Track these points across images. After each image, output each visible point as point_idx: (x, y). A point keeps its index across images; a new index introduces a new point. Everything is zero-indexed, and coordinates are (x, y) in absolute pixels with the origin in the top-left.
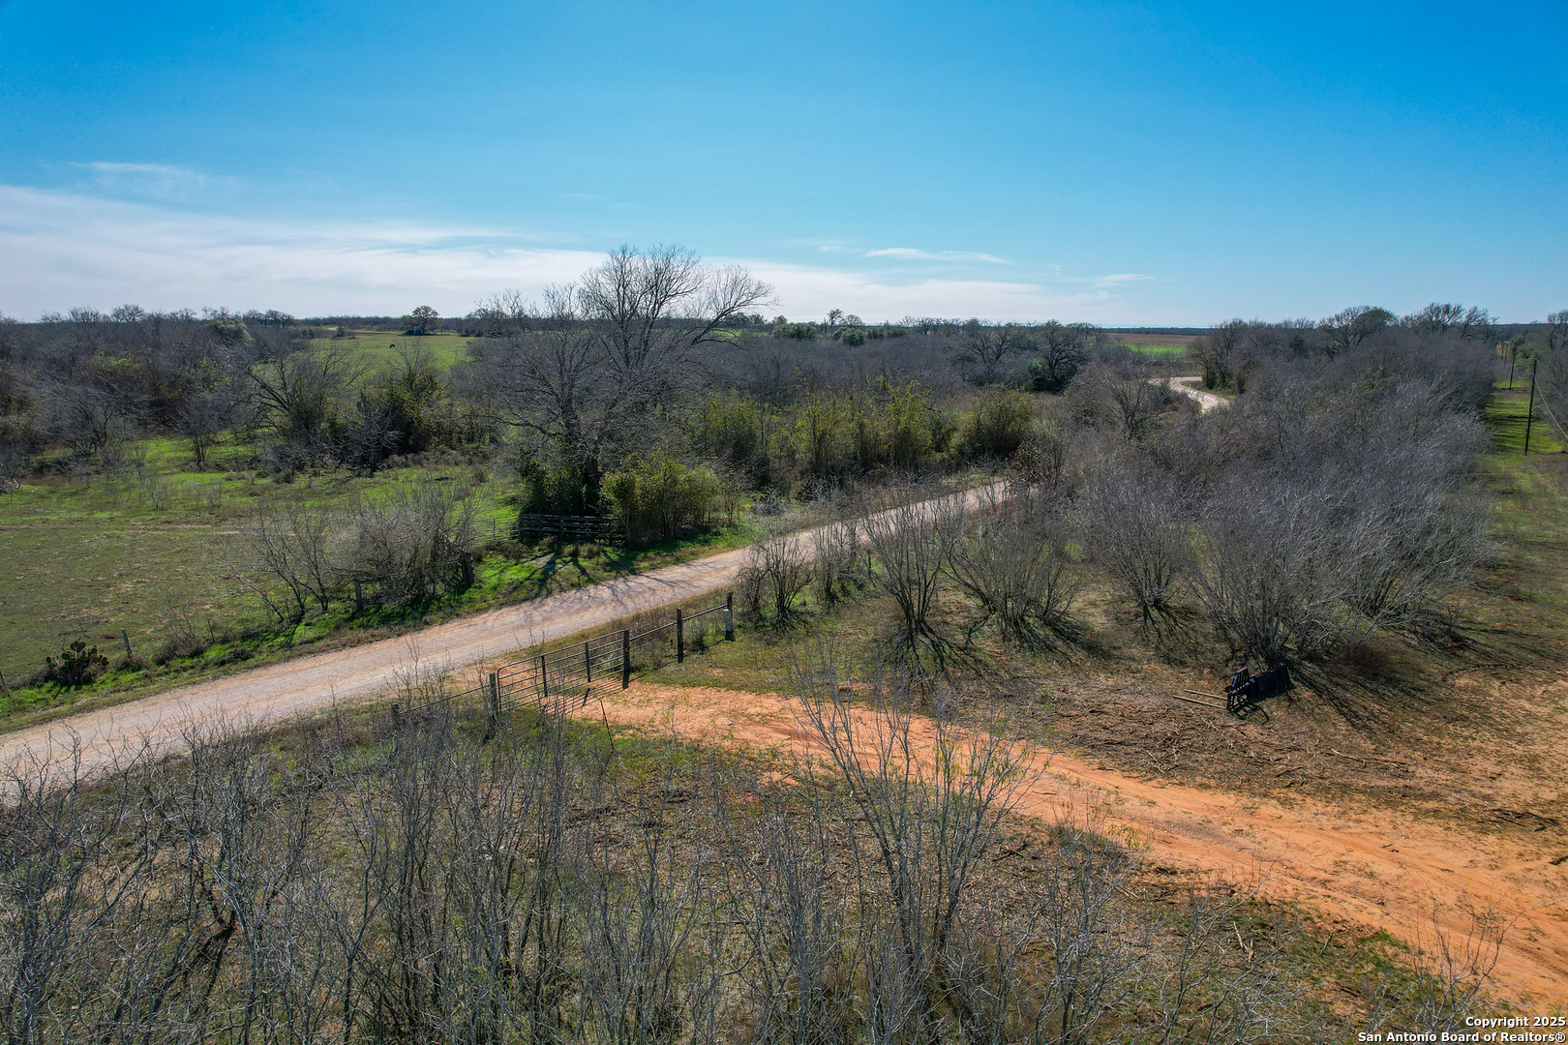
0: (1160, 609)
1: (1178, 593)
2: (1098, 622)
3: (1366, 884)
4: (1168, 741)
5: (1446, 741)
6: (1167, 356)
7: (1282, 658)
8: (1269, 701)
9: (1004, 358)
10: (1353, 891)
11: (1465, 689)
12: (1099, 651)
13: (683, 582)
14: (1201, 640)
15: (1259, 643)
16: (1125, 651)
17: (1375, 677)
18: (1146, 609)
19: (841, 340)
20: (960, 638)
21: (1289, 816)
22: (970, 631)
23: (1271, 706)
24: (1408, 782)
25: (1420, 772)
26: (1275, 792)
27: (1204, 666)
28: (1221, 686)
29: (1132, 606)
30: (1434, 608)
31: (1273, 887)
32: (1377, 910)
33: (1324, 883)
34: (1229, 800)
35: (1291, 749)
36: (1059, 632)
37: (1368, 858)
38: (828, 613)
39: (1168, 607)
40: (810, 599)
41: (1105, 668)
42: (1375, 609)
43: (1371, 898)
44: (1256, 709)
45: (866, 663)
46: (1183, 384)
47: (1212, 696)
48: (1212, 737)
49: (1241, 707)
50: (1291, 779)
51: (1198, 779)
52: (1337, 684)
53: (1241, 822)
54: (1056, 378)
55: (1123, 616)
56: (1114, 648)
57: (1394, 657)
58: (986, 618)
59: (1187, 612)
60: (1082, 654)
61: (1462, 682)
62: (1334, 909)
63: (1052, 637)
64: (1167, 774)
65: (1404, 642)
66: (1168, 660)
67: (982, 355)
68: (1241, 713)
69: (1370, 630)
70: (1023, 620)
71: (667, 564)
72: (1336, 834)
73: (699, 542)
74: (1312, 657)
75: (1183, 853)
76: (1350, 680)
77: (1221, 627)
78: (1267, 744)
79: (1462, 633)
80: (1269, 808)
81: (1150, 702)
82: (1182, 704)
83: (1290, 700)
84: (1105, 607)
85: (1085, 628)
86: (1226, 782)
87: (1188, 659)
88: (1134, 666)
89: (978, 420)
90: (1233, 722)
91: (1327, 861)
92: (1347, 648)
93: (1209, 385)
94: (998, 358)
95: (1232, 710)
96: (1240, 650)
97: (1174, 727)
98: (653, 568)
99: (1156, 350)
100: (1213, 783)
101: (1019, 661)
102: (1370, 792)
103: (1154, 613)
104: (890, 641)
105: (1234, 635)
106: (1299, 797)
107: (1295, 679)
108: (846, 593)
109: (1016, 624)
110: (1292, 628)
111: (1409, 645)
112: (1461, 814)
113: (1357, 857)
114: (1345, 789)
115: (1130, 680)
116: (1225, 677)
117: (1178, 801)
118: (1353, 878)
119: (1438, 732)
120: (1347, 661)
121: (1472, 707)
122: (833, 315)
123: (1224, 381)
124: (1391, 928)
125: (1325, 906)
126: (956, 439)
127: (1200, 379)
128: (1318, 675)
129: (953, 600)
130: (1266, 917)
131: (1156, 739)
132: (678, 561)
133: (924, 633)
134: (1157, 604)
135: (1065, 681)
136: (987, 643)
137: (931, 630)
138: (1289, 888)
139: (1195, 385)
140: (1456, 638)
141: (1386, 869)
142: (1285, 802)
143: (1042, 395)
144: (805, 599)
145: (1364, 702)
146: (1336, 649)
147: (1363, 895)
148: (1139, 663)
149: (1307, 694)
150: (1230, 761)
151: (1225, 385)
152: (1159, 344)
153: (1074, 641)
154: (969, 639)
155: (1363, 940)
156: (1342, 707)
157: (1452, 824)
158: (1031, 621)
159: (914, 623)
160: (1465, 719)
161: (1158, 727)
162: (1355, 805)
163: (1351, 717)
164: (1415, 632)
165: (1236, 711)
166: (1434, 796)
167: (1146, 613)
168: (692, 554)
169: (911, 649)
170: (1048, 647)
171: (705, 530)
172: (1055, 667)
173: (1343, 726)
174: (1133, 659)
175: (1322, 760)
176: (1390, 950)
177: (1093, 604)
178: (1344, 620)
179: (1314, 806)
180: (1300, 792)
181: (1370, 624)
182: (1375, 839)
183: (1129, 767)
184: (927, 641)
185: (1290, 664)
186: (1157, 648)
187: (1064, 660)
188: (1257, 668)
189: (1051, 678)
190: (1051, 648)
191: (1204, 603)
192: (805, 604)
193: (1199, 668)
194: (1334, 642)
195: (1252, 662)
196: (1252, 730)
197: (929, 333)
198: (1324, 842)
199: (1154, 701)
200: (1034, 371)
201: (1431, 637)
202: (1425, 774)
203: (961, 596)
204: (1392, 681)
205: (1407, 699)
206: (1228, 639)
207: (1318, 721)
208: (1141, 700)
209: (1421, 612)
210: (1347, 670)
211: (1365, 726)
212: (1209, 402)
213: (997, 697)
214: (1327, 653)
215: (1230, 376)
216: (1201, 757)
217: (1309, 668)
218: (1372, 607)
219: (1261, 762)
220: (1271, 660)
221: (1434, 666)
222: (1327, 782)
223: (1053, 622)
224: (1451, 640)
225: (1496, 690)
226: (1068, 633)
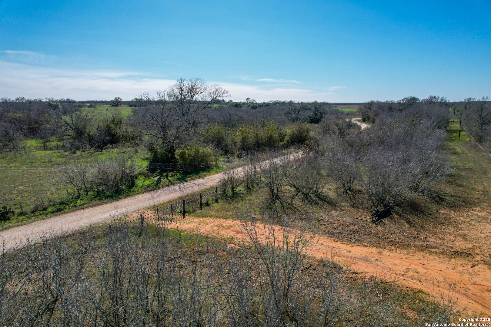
0: (350, 191)
1: (356, 186)
2: (332, 195)
3: (416, 275)
4: (354, 232)
5: (438, 230)
6: (351, 112)
7: (388, 205)
8: (385, 219)
9: (300, 113)
10: (412, 278)
11: (443, 214)
12: (332, 204)
13: (202, 184)
14: (363, 200)
15: (382, 201)
16: (341, 204)
17: (416, 211)
18: (346, 191)
19: (250, 107)
20: (289, 201)
21: (392, 255)
22: (292, 198)
23: (386, 220)
24: (427, 243)
25: (431, 240)
26: (387, 247)
27: (364, 208)
28: (370, 214)
29: (342, 190)
30: (433, 189)
31: (387, 277)
32: (419, 283)
33: (403, 275)
34: (373, 250)
35: (392, 234)
36: (320, 198)
37: (416, 267)
38: (248, 193)
39: (353, 190)
40: (242, 189)
41: (334, 209)
42: (416, 190)
43: (417, 280)
44: (381, 221)
45: (260, 209)
46: (356, 120)
47: (367, 217)
48: (368, 230)
49: (376, 221)
50: (392, 243)
51: (364, 244)
52: (405, 213)
53: (378, 257)
54: (317, 119)
55: (339, 193)
56: (337, 203)
57: (422, 205)
58: (297, 194)
59: (359, 191)
60: (327, 205)
61: (442, 212)
62: (406, 283)
63: (318, 200)
64: (354, 242)
65: (425, 200)
66: (354, 207)
67: (294, 112)
68: (376, 223)
69: (415, 196)
70: (308, 195)
71: (196, 178)
72: (406, 260)
73: (207, 171)
74: (398, 205)
75: (360, 267)
76: (409, 212)
77: (370, 196)
78: (384, 232)
79: (442, 197)
80: (386, 252)
81: (348, 220)
82: (358, 220)
83: (391, 218)
84: (334, 190)
85: (328, 197)
86: (372, 244)
87: (360, 206)
88: (343, 208)
89: (293, 132)
90: (374, 226)
91: (404, 268)
92: (408, 202)
93: (364, 121)
94: (299, 113)
95: (374, 222)
96: (375, 203)
97: (356, 227)
98: (192, 180)
99: (346, 110)
100: (368, 245)
101: (308, 208)
102: (416, 246)
104: (267, 202)
105: (374, 198)
106: (395, 249)
107: (393, 212)
108: (253, 187)
109: (306, 196)
110: (391, 196)
111: (426, 201)
112: (444, 253)
113: (413, 267)
114: (409, 246)
115: (342, 213)
116: (371, 212)
117: (358, 251)
118: (412, 274)
119: (436, 227)
120: (408, 206)
121: (446, 220)
122: (247, 99)
123: (368, 119)
124: (424, 289)
125: (404, 283)
126: (286, 138)
127: (361, 119)
128: (399, 210)
129: (287, 189)
130: (386, 286)
131: (350, 231)
132: (200, 177)
133: (278, 199)
134: (350, 189)
135: (322, 214)
136: (297, 202)
137: (280, 198)
138: (392, 277)
139: (359, 121)
140: (440, 198)
141: (422, 270)
142: (391, 250)
143: (312, 124)
144: (240, 189)
145: (414, 219)
146: (405, 202)
147: (415, 279)
148: (345, 207)
149: (396, 216)
150: (374, 238)
151: (368, 120)
152: (348, 108)
153: (324, 201)
154: (292, 201)
155: (415, 293)
156: (407, 220)
157: (441, 256)
158: (311, 195)
159: (275, 196)
160: (444, 223)
161: (351, 228)
162: (412, 251)
163: (410, 223)
164: (428, 197)
165: (375, 222)
166: (435, 247)
167: (346, 192)
168: (204, 175)
169: (274, 204)
170: (316, 203)
171: (208, 167)
172: (319, 209)
173: (407, 226)
174: (343, 206)
175: (401, 237)
176: (424, 296)
177: (330, 189)
178: (407, 193)
179: (399, 251)
180: (395, 247)
181: (415, 194)
182: (418, 261)
183: (343, 240)
184: (279, 202)
185: (391, 207)
186: (350, 203)
187: (322, 207)
188: (381, 208)
189: (318, 213)
190: (317, 203)
191: (364, 188)
192: (240, 190)
193: (363, 209)
194: (404, 200)
195: (379, 207)
196: (380, 228)
197: (277, 105)
198: (403, 262)
199: (349, 219)
200: (310, 117)
201: (433, 198)
202: (432, 241)
203: (289, 187)
204: (421, 212)
205: (426, 218)
206: (372, 200)
207: (400, 225)
208: (345, 219)
209: (430, 190)
210: (408, 209)
211: (414, 226)
212: (364, 126)
213: (301, 219)
214: (402, 203)
215: (370, 118)
216: (364, 237)
217: (397, 208)
218: (415, 189)
219: (383, 238)
220: (385, 206)
221: (434, 207)
222: (403, 244)
223: (318, 195)
224: (439, 199)
225: (453, 214)
226: (323, 198)
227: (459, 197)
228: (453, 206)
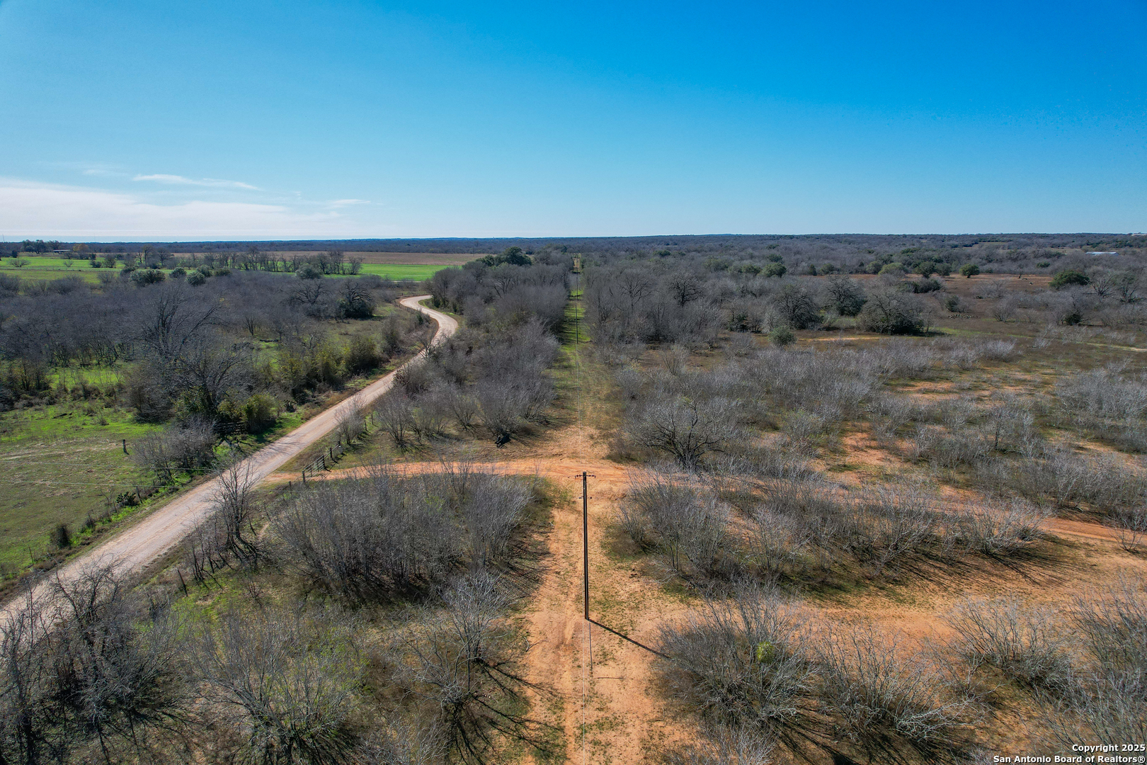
1: (473, 421)
2: (454, 432)
4: (486, 456)
7: (506, 433)
9: (320, 298)
12: (458, 439)
14: (484, 432)
15: (500, 430)
16: (466, 438)
17: (529, 434)
18: (465, 427)
20: (417, 443)
21: (516, 463)
22: (418, 439)
23: (506, 445)
24: (537, 453)
25: (539, 451)
27: (487, 438)
28: (493, 442)
29: (461, 427)
30: (541, 415)
34: (503, 463)
35: (513, 452)
36: (445, 436)
38: (367, 443)
39: (471, 425)
42: (527, 417)
44: (503, 446)
45: (396, 454)
46: (420, 302)
47: (492, 445)
48: (495, 453)
50: (514, 457)
51: (495, 461)
52: (521, 437)
54: (355, 309)
55: (460, 430)
56: (462, 437)
57: (533, 429)
59: (477, 426)
60: (455, 441)
61: (549, 432)
63: (444, 438)
64: (489, 461)
66: (478, 438)
67: (307, 296)
68: (500, 447)
69: (527, 423)
70: (433, 435)
71: (278, 437)
73: (278, 427)
74: (514, 432)
76: (524, 435)
77: (489, 428)
78: (508, 452)
79: (548, 420)
82: (486, 448)
83: (511, 442)
85: (451, 434)
86: (501, 460)
87: (483, 437)
90: (499, 449)
92: (521, 428)
93: (437, 305)
94: (316, 298)
95: (498, 447)
97: (486, 452)
98: (276, 439)
101: (439, 445)
102: (530, 456)
103: (468, 427)
105: (493, 430)
107: (511, 437)
111: (536, 425)
114: (525, 457)
116: (494, 440)
120: (522, 431)
123: (444, 304)
127: (427, 297)
128: (516, 435)
129: (409, 434)
132: (282, 436)
134: (468, 424)
136: (424, 441)
137: (406, 441)
139: (427, 304)
142: (514, 461)
145: (526, 440)
146: (519, 429)
148: (471, 441)
149: (514, 441)
151: (445, 306)
153: (450, 438)
156: (523, 442)
159: (400, 441)
161: (483, 453)
163: (525, 444)
164: (537, 422)
168: (283, 432)
171: (274, 422)
172: (449, 445)
173: (523, 446)
174: (468, 439)
175: (520, 453)
177: (449, 428)
178: (519, 421)
179: (520, 461)
180: (517, 459)
183: (479, 462)
184: (408, 445)
185: (509, 435)
186: (474, 436)
187: (451, 443)
188: (501, 437)
189: (450, 448)
190: (445, 441)
194: (518, 427)
195: (499, 435)
196: (504, 450)
199: (479, 449)
200: (342, 306)
201: (541, 422)
204: (533, 435)
205: (536, 438)
207: (518, 446)
208: (476, 449)
209: (539, 416)
211: (528, 445)
214: (517, 430)
215: (448, 302)
216: (494, 457)
217: (513, 435)
218: (526, 416)
219: (507, 455)
220: (503, 435)
223: (441, 434)
224: (546, 423)
225: (555, 433)
226: (448, 436)
227: (562, 419)
228: (556, 427)
